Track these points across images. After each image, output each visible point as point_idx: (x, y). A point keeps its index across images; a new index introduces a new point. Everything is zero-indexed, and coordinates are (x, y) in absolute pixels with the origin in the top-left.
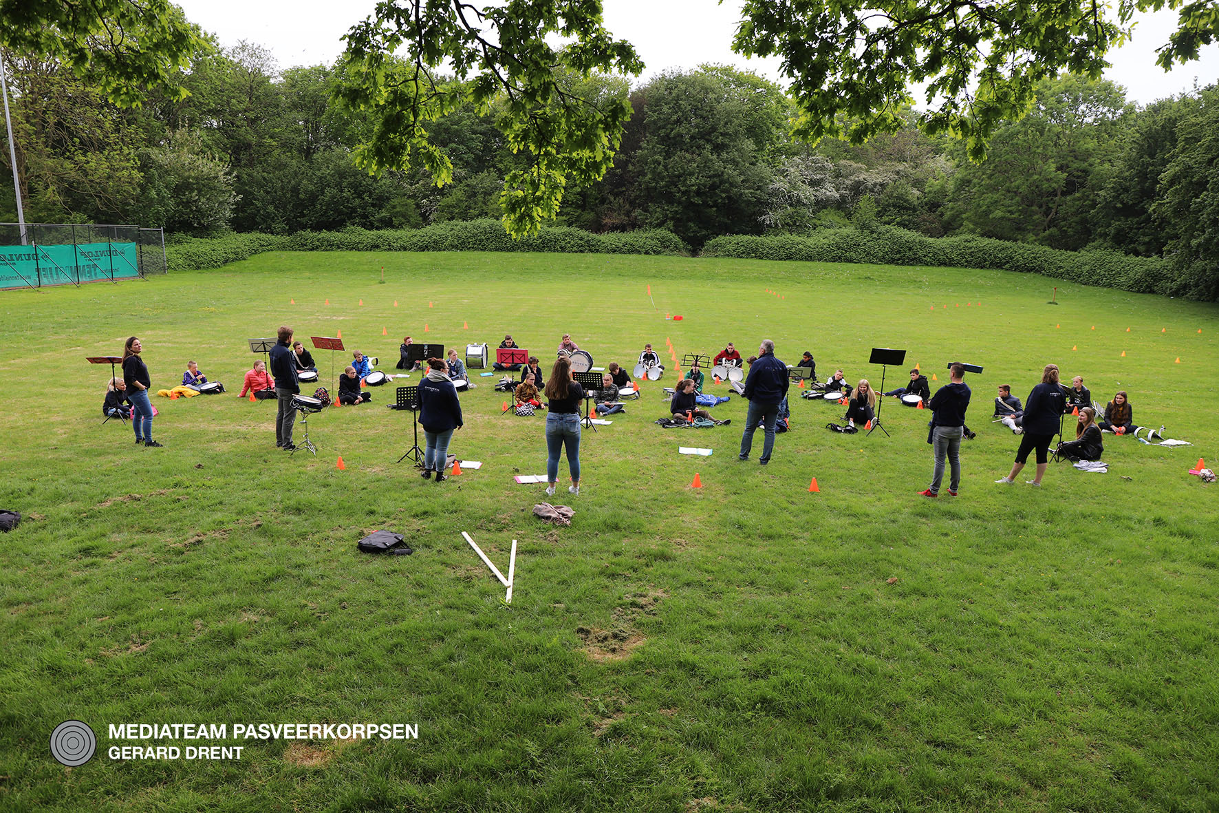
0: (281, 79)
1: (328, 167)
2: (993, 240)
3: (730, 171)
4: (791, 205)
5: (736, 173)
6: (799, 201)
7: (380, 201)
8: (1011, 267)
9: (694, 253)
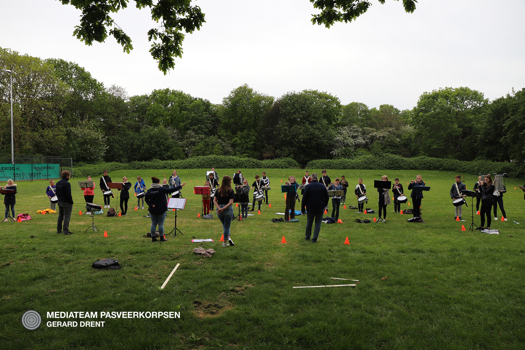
0: (129, 100)
1: (146, 135)
2: (433, 158)
3: (317, 132)
4: (344, 146)
5: (320, 133)
6: (348, 145)
7: (168, 149)
8: (442, 169)
9: (303, 168)
